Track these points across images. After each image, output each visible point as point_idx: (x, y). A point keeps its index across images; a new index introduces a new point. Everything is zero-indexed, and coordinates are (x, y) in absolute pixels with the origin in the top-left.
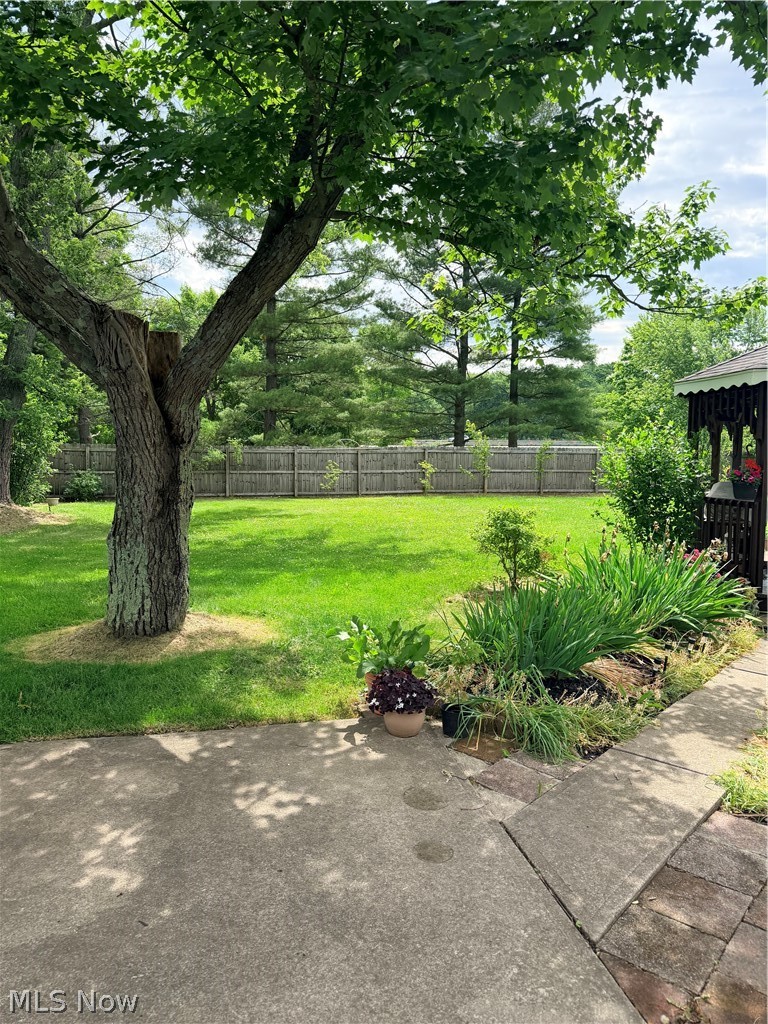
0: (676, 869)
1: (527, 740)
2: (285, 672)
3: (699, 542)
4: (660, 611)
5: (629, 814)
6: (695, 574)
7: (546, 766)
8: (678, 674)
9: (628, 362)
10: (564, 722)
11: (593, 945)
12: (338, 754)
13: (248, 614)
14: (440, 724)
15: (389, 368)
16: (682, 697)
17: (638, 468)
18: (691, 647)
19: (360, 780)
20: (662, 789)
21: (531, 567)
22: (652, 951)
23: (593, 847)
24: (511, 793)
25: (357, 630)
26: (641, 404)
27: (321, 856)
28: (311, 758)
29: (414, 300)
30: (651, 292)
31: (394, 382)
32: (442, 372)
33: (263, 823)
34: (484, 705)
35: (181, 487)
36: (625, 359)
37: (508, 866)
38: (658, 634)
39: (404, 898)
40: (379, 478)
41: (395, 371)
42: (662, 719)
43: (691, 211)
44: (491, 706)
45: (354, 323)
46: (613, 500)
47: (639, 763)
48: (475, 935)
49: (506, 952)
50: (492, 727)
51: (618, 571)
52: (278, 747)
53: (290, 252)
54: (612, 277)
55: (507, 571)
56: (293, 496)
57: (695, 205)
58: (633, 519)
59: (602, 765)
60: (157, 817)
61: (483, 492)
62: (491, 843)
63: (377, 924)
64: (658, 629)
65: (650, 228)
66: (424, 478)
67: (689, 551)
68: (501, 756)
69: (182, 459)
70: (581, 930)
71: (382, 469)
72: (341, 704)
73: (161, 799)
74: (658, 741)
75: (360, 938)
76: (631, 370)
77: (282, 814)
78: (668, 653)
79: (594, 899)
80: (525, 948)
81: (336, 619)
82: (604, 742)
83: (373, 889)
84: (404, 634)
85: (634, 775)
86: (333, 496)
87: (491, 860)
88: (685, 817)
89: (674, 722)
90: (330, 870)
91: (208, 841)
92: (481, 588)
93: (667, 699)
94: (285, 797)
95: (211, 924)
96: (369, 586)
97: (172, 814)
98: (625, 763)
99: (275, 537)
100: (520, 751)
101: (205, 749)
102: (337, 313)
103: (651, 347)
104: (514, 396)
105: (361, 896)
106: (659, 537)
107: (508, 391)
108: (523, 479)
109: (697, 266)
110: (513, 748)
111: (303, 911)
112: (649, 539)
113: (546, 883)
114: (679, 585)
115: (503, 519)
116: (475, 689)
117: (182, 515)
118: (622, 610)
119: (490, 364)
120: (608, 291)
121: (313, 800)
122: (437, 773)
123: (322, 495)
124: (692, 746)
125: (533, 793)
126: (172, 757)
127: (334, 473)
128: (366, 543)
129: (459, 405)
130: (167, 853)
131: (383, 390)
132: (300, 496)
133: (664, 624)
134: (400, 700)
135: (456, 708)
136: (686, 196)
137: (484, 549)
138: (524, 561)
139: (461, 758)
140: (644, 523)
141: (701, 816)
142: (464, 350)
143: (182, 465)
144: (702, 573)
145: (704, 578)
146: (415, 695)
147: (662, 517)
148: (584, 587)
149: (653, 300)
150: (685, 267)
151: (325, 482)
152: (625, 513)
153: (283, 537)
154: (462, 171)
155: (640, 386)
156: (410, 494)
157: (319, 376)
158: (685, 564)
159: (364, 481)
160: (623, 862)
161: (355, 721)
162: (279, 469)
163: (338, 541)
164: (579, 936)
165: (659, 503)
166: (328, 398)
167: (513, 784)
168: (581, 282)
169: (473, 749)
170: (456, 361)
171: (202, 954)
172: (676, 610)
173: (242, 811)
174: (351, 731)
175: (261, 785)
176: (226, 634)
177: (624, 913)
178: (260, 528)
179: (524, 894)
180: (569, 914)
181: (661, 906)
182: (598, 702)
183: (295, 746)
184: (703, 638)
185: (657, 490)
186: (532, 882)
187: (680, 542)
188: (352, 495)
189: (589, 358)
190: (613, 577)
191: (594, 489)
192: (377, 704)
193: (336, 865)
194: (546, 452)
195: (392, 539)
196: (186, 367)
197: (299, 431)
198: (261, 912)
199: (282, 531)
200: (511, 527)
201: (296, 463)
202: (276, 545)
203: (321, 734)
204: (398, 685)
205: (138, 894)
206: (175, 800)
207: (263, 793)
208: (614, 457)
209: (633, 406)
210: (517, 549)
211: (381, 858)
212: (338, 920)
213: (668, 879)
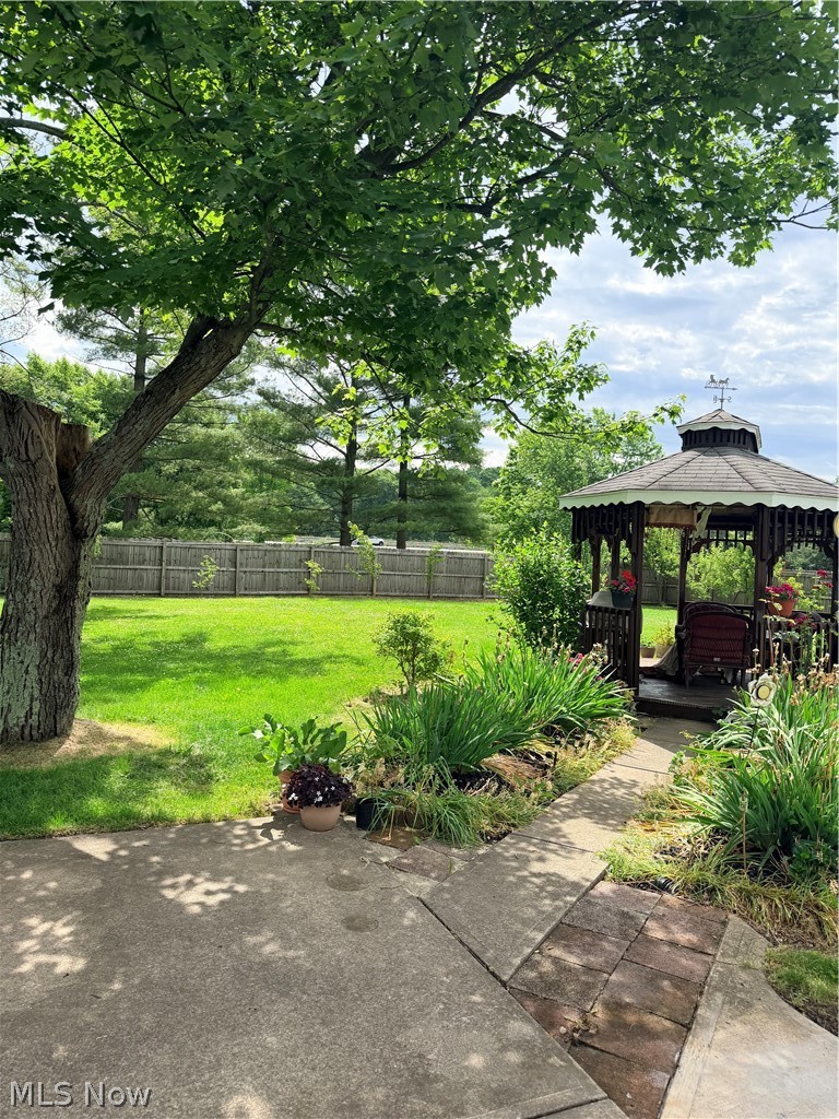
0: (569, 925)
1: (435, 827)
2: (190, 776)
3: (583, 647)
4: (549, 710)
5: (528, 885)
6: (579, 676)
7: (455, 850)
8: (567, 768)
9: (513, 468)
10: (469, 809)
11: (504, 984)
12: (258, 848)
13: (135, 720)
14: (354, 819)
15: (271, 460)
16: (571, 789)
17: (528, 575)
18: (577, 744)
19: (283, 869)
20: (556, 865)
21: (429, 671)
22: (553, 986)
23: (500, 912)
24: (425, 874)
25: (270, 728)
26: (525, 510)
27: (257, 933)
28: (232, 852)
29: (300, 391)
30: (541, 417)
31: (275, 474)
32: (328, 466)
33: (196, 909)
34: (396, 798)
35: (80, 582)
36: (511, 465)
37: (427, 931)
38: (548, 731)
39: (339, 961)
40: (260, 576)
41: (279, 462)
42: (553, 808)
43: (575, 347)
44: (403, 799)
45: (233, 410)
46: (505, 606)
47: (535, 845)
48: (405, 983)
49: (432, 994)
50: (404, 819)
51: (512, 672)
52: (197, 844)
53: (213, 358)
54: (508, 402)
55: (405, 674)
56: (159, 595)
57: (579, 342)
58: (523, 624)
59: (504, 848)
60: (85, 910)
61: (372, 595)
62: (411, 914)
63: (318, 981)
64: (547, 728)
65: (540, 360)
66: (309, 578)
67: (573, 655)
68: (413, 844)
69: (82, 554)
70: (493, 974)
71: (264, 567)
72: (251, 806)
73: (85, 894)
74: (551, 826)
75: (304, 993)
76: (516, 477)
77: (212, 901)
78: (557, 748)
79: (503, 951)
80: (448, 990)
81: (234, 724)
82: (505, 828)
83: (309, 956)
84: (320, 731)
85: (532, 855)
86: (207, 596)
87: (413, 927)
88: (575, 886)
89: (564, 810)
90: (267, 943)
91: (143, 927)
92: (379, 693)
93: (556, 790)
94: (213, 887)
95: (163, 992)
96: (262, 691)
97: (102, 906)
98: (523, 845)
99: (146, 639)
100: (430, 839)
101: (121, 848)
102: (214, 397)
103: (536, 454)
104: (403, 495)
105: (301, 962)
106: (547, 642)
107: (397, 490)
108: (413, 583)
109: (581, 397)
110: (423, 837)
111: (247, 977)
112: (538, 643)
113: (461, 942)
114: (566, 686)
115: (403, 623)
116: (387, 784)
117: (78, 612)
118: (517, 708)
119: (378, 463)
120: (504, 413)
121: (241, 888)
122: (356, 860)
123: (194, 594)
124: (580, 830)
125: (445, 873)
126: (88, 856)
127: (210, 571)
128: (252, 646)
129: (346, 502)
130: (103, 939)
131: (261, 481)
132: (167, 595)
133: (553, 723)
134: (319, 793)
135: (370, 802)
136: (569, 334)
137: (382, 652)
138: (422, 664)
139: (376, 847)
140: (533, 628)
141: (588, 884)
142: (353, 446)
143: (82, 559)
144: (586, 674)
145: (587, 680)
146: (333, 788)
147: (549, 623)
148: (482, 687)
149: (543, 425)
150: (571, 398)
151: (198, 579)
152: (516, 617)
153: (156, 639)
154: (393, 314)
155: (524, 493)
156: (294, 595)
157: (190, 463)
158: (570, 667)
159: (243, 579)
160: (526, 923)
161: (270, 819)
162: (143, 564)
163: (221, 645)
164: (492, 978)
165: (546, 610)
166: (200, 487)
167: (425, 867)
168: (479, 403)
169: (386, 839)
170: (342, 456)
171: (160, 1016)
172: (564, 709)
173: (172, 900)
174: (266, 828)
175: (187, 877)
176: (119, 739)
177: (527, 960)
178: (127, 630)
179: (444, 951)
180: (483, 963)
181: (557, 952)
182: (499, 790)
183: (213, 843)
184: (588, 735)
185: (544, 598)
186: (450, 941)
187: (566, 646)
188: (228, 595)
189: (475, 462)
190: (508, 678)
191: (482, 594)
192: (296, 798)
193: (273, 939)
194: (436, 555)
195: (280, 642)
196: (97, 461)
197: (163, 522)
198: (209, 980)
199: (153, 634)
200: (412, 630)
201: (164, 558)
202: (149, 648)
203: (238, 831)
204: (317, 779)
205: (83, 974)
206: (100, 895)
207: (190, 884)
208: (507, 564)
209: (517, 511)
210: (415, 652)
211: (314, 932)
212: (280, 980)
213: (561, 933)
